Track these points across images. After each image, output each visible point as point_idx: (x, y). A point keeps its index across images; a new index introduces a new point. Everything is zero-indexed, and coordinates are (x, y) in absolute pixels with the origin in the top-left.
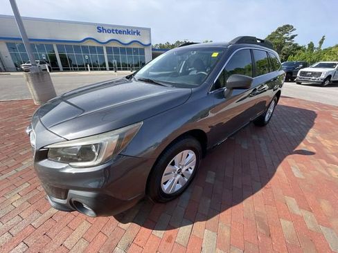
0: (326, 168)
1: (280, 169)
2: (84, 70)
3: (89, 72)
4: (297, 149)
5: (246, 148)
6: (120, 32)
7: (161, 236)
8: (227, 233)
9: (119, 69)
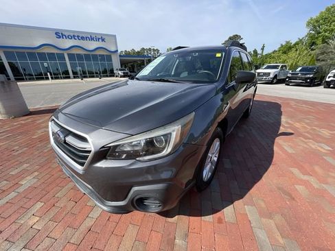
0: (306, 143)
1: (275, 148)
2: (42, 79)
3: (50, 81)
4: (280, 132)
5: (243, 136)
6: (83, 38)
7: (211, 220)
8: (263, 204)
9: (86, 77)
